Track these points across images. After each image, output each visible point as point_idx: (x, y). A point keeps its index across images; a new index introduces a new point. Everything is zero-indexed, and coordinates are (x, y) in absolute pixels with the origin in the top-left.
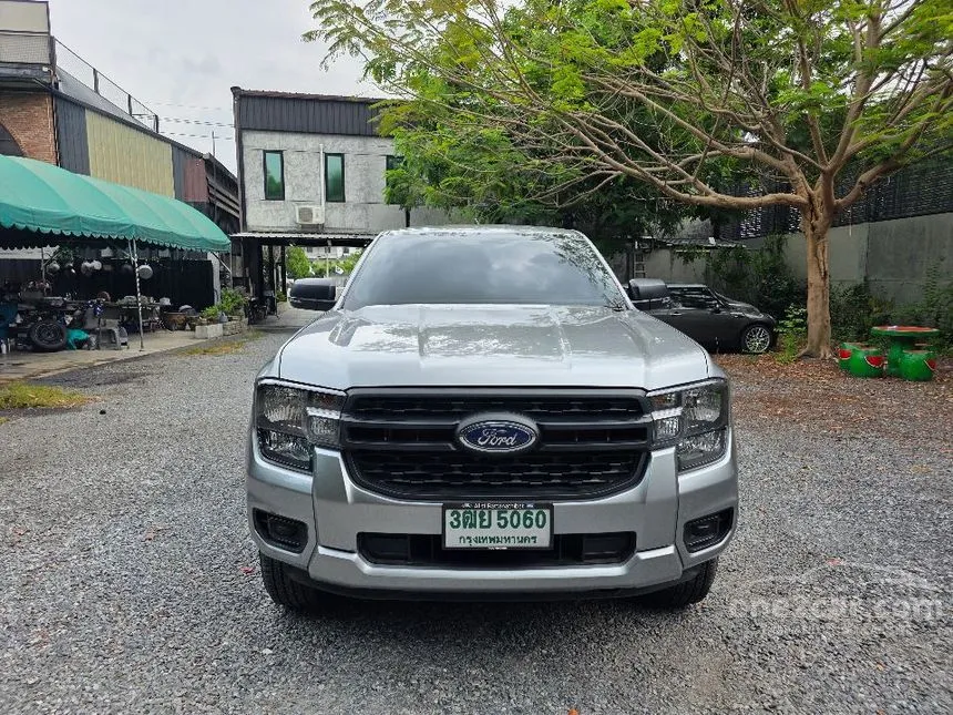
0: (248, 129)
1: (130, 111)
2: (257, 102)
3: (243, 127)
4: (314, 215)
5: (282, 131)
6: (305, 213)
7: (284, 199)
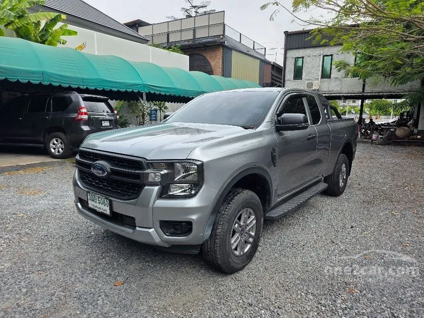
0: (290, 49)
1: (254, 47)
2: (295, 36)
3: (287, 48)
4: (314, 85)
5: (305, 48)
6: (310, 85)
7: (302, 79)
